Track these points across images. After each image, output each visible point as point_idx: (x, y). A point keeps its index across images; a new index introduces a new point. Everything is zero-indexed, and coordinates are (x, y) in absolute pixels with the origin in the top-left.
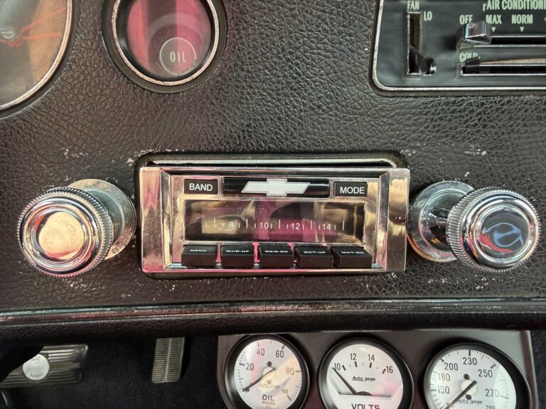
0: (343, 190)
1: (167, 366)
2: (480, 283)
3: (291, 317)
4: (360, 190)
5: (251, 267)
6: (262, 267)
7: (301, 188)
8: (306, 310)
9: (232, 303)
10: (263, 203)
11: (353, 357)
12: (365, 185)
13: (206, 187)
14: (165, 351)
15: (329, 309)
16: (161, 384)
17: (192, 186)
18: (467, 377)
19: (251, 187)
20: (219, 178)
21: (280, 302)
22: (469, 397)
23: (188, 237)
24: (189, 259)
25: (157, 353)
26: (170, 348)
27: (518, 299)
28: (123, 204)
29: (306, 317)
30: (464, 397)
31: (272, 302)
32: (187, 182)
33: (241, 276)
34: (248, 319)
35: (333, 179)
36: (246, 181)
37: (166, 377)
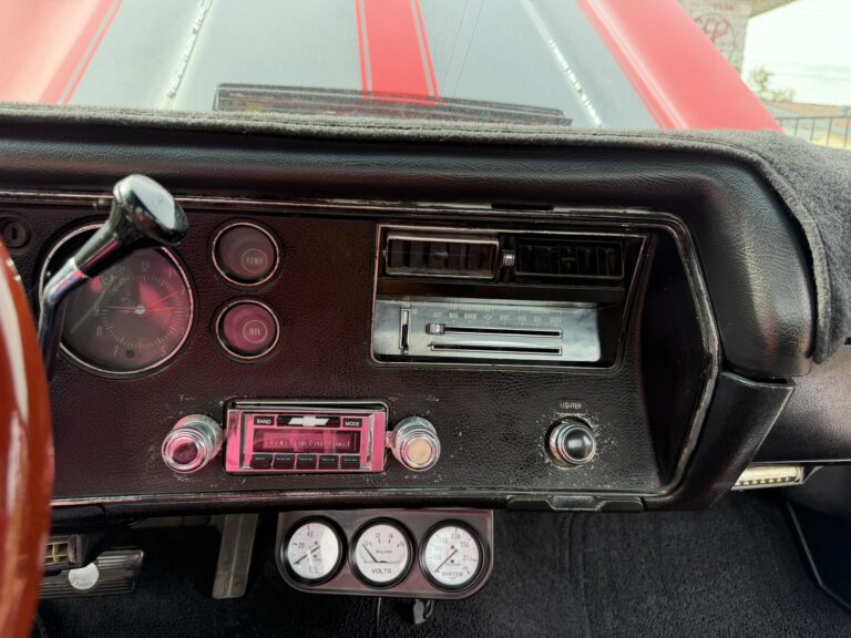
0: (348, 424)
1: (231, 579)
2: (437, 479)
3: (318, 500)
4: (357, 424)
5: (292, 468)
6: (298, 468)
7: (323, 421)
8: (327, 495)
9: (281, 491)
10: (301, 430)
11: (378, 535)
12: (360, 420)
13: (267, 422)
14: (230, 561)
15: (342, 494)
16: (223, 600)
17: (258, 421)
18: (453, 547)
19: (294, 421)
20: (276, 416)
21: (312, 490)
22: (452, 561)
23: (254, 451)
24: (254, 464)
25: (220, 564)
26: (235, 557)
27: (458, 489)
28: (216, 430)
29: (328, 500)
30: (449, 562)
31: (306, 490)
32: (256, 418)
33: (287, 474)
34: (291, 501)
35: (342, 417)
36: (291, 417)
37: (229, 591)
